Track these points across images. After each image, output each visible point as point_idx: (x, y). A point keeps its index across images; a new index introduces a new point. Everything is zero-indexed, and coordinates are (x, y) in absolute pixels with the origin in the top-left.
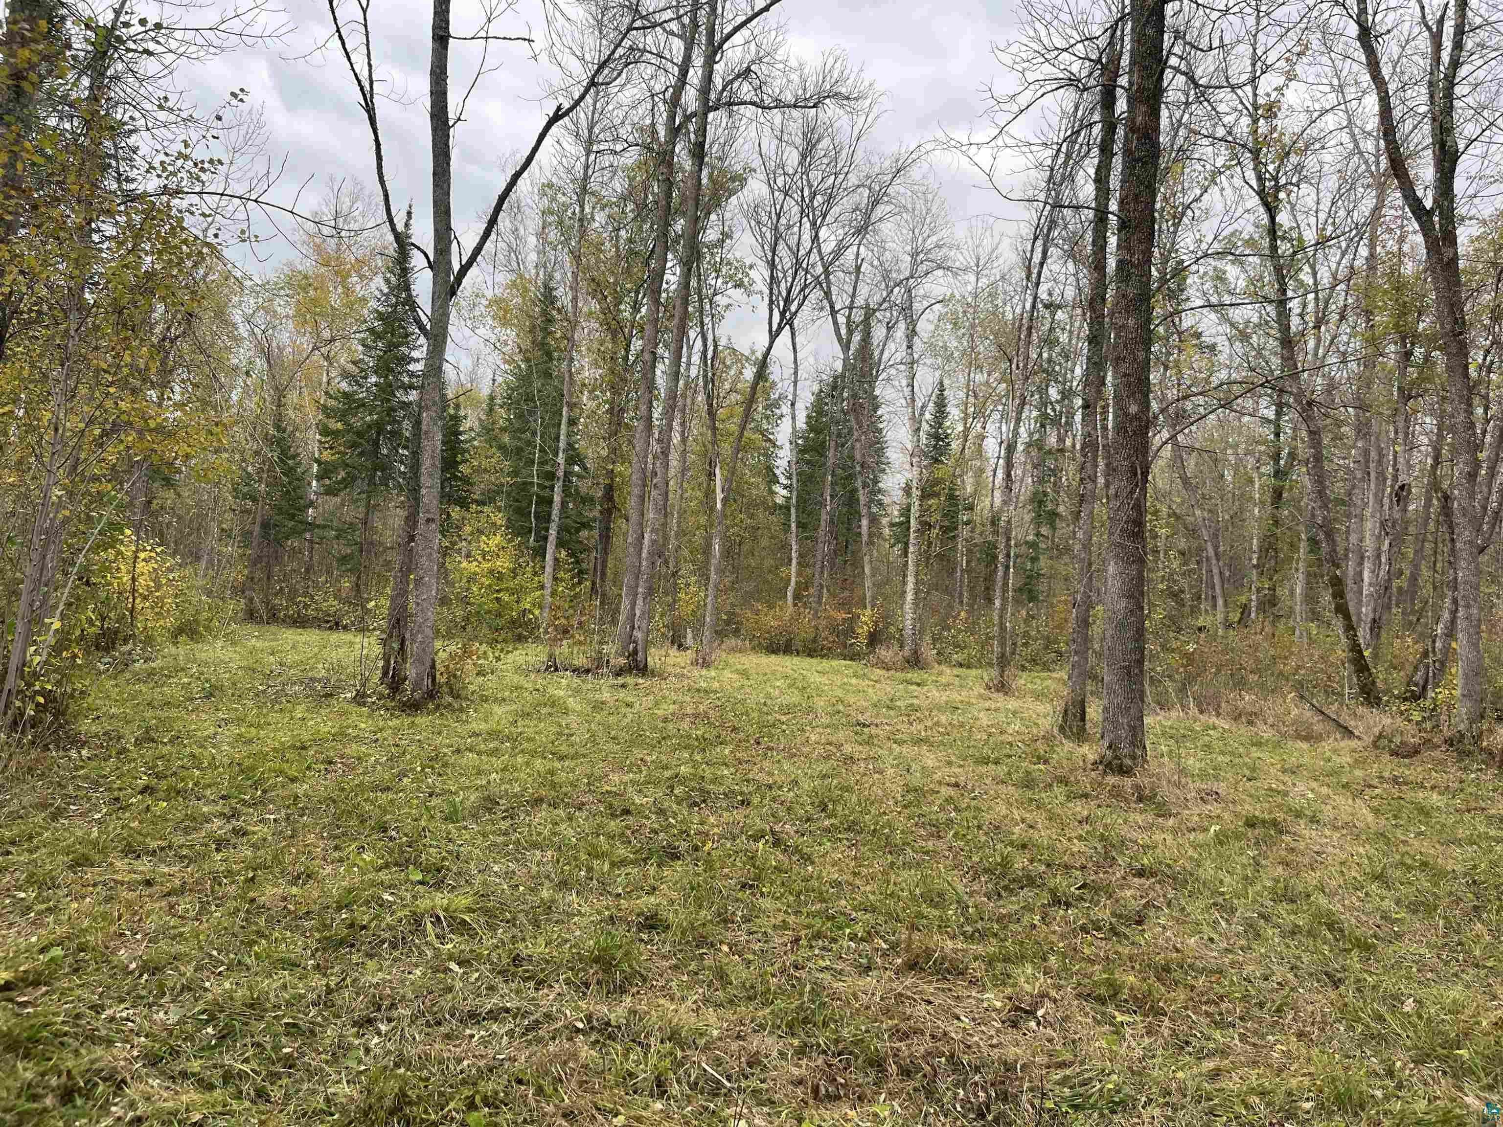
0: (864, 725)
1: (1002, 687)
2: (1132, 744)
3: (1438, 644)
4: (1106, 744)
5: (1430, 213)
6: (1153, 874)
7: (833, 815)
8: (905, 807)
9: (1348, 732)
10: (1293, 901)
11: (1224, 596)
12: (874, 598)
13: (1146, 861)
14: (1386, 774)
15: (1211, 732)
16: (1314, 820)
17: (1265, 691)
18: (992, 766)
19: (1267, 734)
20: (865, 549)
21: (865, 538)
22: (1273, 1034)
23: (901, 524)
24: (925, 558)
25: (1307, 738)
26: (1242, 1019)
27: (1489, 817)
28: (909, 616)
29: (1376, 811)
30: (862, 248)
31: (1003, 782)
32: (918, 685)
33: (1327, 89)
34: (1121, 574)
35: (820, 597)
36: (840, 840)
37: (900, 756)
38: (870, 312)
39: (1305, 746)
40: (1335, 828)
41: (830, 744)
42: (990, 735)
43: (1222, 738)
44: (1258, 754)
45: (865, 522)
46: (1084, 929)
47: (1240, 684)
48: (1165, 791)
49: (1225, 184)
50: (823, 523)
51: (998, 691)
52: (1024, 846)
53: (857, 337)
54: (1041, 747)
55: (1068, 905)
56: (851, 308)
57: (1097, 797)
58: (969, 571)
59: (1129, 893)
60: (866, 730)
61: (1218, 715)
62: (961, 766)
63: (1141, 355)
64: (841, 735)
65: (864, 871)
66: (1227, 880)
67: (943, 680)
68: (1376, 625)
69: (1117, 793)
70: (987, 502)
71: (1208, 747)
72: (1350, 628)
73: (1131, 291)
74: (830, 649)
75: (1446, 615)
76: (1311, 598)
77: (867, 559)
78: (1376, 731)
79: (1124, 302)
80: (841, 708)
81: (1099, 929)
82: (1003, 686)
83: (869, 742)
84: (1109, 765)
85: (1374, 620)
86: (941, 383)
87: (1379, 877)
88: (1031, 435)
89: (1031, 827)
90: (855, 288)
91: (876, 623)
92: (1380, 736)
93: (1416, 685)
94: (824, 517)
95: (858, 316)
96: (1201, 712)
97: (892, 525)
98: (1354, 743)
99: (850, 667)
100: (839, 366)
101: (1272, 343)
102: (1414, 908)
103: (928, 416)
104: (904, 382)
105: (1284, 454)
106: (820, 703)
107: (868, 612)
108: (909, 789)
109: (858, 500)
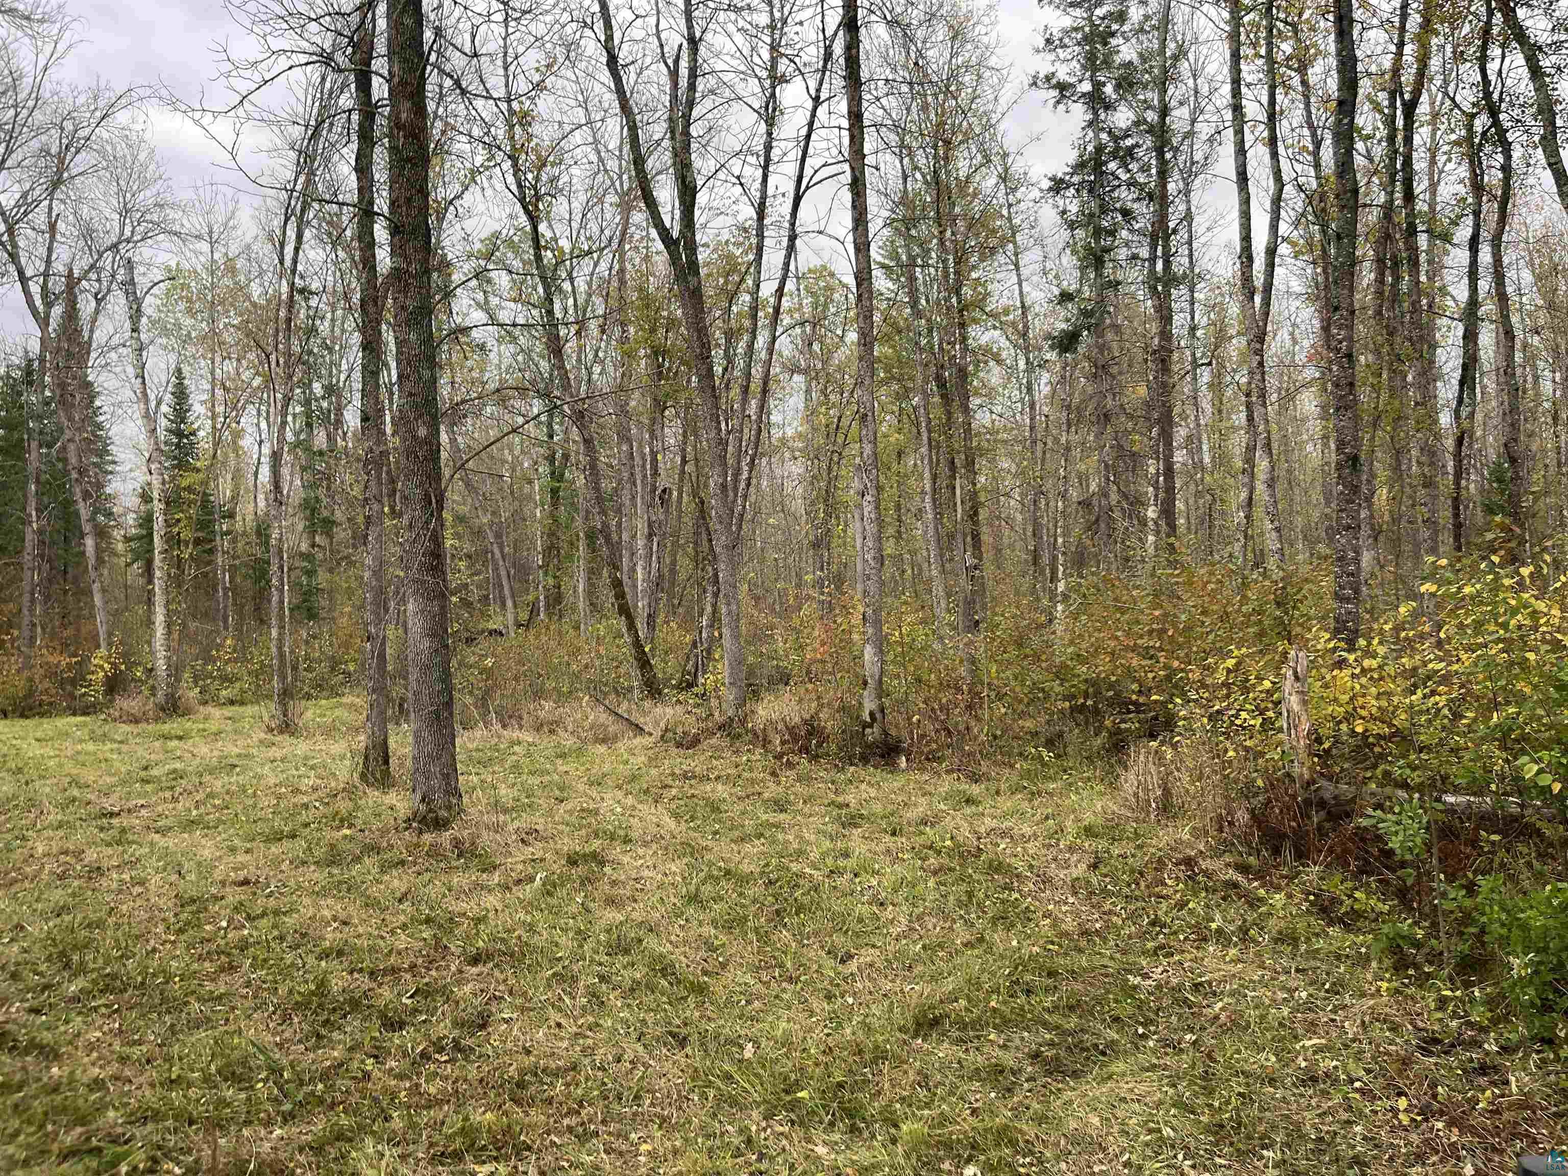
0: (112, 815)
1: (287, 727)
2: (447, 793)
3: (704, 635)
4: (419, 796)
5: (676, 242)
6: (489, 957)
7: (82, 969)
8: (181, 931)
9: (639, 729)
10: (627, 952)
11: (513, 596)
12: (110, 634)
13: (481, 943)
14: (677, 772)
15: (516, 748)
16: (627, 840)
17: (562, 698)
18: (286, 844)
19: (569, 742)
20: (93, 574)
21: (92, 561)
22: (636, 1130)
23: (140, 538)
24: (175, 581)
25: (604, 741)
26: (604, 1122)
27: (765, 802)
28: (161, 654)
29: (676, 816)
30: (55, 203)
31: (304, 863)
32: (180, 738)
33: (573, 103)
34: (422, 611)
35: (32, 639)
36: (95, 1009)
37: (166, 853)
38: (72, 282)
39: (602, 749)
40: (646, 844)
41: (66, 853)
42: (279, 797)
43: (528, 755)
44: (565, 768)
45: (89, 542)
46: (424, 1055)
47: (538, 694)
48: (486, 839)
49: (486, 185)
50: (28, 544)
51: (281, 732)
52: (340, 953)
53: (57, 311)
54: (343, 805)
55: (402, 1025)
56: (46, 275)
57: (415, 863)
58: (234, 588)
59: (467, 989)
60: (115, 821)
61: (521, 727)
62: (247, 852)
63: (426, 374)
64: (79, 838)
65: (136, 1052)
66: (563, 941)
67: (213, 726)
68: (651, 619)
69: (435, 852)
70: (251, 507)
71: (516, 768)
72: (631, 626)
73: (411, 304)
74: (51, 704)
75: (709, 609)
76: (591, 591)
77: (96, 587)
78: (662, 725)
79: (404, 315)
80: (76, 792)
81: (441, 1050)
82: (287, 725)
83: (122, 839)
84: (424, 819)
85: (649, 615)
86: (179, 371)
87: (694, 899)
88: (297, 434)
89: (345, 923)
90: (50, 250)
91: (114, 665)
92: (667, 730)
93: (689, 673)
94: (29, 536)
95: (57, 285)
96: (504, 726)
97: (127, 539)
98: (647, 741)
99: (85, 724)
100: (35, 347)
101: (539, 347)
102: (728, 927)
103: (164, 408)
104: (131, 371)
105: (558, 455)
106: (44, 789)
107: (103, 651)
108: (183, 902)
109: (77, 514)
